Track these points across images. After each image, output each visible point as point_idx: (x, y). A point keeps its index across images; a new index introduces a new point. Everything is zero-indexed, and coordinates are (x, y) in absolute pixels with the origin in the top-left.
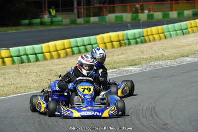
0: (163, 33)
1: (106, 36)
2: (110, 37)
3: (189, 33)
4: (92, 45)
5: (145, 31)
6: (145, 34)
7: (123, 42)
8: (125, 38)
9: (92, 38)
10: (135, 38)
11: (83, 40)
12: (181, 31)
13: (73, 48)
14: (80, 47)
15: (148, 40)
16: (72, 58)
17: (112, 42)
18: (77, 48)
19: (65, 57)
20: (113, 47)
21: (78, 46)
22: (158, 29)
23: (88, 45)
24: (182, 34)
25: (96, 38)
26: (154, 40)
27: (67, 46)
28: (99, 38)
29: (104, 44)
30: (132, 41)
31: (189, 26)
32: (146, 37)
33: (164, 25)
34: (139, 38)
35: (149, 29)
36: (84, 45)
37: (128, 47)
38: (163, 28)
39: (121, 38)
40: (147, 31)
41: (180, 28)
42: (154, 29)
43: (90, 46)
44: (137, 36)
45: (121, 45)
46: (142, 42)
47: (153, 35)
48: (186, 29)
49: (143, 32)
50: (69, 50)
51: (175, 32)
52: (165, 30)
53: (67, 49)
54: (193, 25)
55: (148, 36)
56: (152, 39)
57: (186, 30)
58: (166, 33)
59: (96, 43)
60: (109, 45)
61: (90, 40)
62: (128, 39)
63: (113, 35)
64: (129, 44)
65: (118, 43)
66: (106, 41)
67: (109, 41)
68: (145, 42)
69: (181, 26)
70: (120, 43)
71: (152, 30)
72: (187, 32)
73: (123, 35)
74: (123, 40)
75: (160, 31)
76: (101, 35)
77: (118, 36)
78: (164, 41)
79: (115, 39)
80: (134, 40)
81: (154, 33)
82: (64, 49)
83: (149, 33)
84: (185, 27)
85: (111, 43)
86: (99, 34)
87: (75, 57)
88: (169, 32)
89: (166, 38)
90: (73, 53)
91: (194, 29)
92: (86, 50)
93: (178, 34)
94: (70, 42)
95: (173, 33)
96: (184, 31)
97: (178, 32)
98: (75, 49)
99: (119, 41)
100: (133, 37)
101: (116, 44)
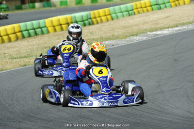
0: (110, 15)
1: (55, 19)
2: (59, 20)
3: (135, 14)
4: (41, 28)
5: (92, 13)
6: (92, 16)
8: (74, 21)
9: (41, 21)
10: (83, 21)
11: (33, 24)
12: (127, 12)
14: (30, 31)
15: (95, 22)
16: (23, 41)
17: (61, 25)
18: (27, 32)
19: (16, 41)
20: (62, 29)
21: (28, 30)
22: (105, 11)
23: (38, 28)
24: (128, 15)
25: (45, 22)
26: (102, 21)
27: (17, 30)
28: (47, 21)
29: (53, 27)
31: (134, 7)
32: (94, 20)
33: (110, 7)
34: (87, 20)
35: (96, 11)
36: (34, 29)
38: (109, 11)
39: (69, 21)
40: (94, 13)
41: (125, 10)
42: (101, 11)
43: (39, 30)
44: (85, 18)
46: (90, 24)
47: (100, 17)
48: (132, 10)
49: (90, 14)
51: (121, 14)
52: (112, 12)
53: (17, 34)
54: (139, 6)
55: (95, 18)
56: (99, 21)
57: (132, 11)
59: (45, 27)
60: (58, 28)
61: (39, 23)
62: (77, 22)
63: (62, 18)
66: (55, 24)
67: (58, 24)
68: (93, 24)
69: (127, 7)
71: (99, 13)
72: (133, 13)
73: (71, 18)
75: (107, 13)
76: (50, 19)
77: (67, 19)
78: (111, 22)
79: (65, 22)
80: (82, 23)
81: (101, 15)
82: (15, 33)
83: (97, 16)
86: (47, 18)
88: (115, 13)
89: (112, 19)
90: (23, 37)
91: (139, 9)
92: (36, 34)
93: (125, 15)
94: (20, 27)
95: (119, 14)
96: (130, 12)
97: (124, 13)
98: (25, 33)
99: (68, 23)
100: (81, 20)
101: (64, 27)
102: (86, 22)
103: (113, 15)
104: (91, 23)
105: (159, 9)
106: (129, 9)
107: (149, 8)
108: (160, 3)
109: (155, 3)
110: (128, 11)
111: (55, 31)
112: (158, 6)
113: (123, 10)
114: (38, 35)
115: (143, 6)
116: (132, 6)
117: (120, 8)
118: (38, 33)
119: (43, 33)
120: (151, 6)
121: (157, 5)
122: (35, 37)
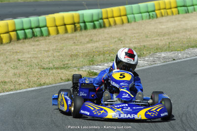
0: (126, 15)
1: (58, 16)
2: (63, 18)
3: (157, 17)
4: (40, 28)
5: (104, 11)
6: (104, 16)
7: (78, 25)
8: (81, 21)
9: (41, 18)
10: (92, 21)
11: (30, 22)
12: (148, 14)
13: (18, 32)
14: (27, 31)
15: (107, 25)
17: (65, 25)
18: (23, 31)
20: (66, 31)
21: (24, 29)
22: (120, 10)
23: (37, 27)
24: (148, 17)
25: (46, 20)
26: (115, 23)
27: (11, 29)
28: (49, 18)
29: (55, 28)
30: (89, 25)
31: (157, 8)
32: (105, 20)
34: (97, 21)
35: (109, 9)
36: (31, 28)
37: (84, 33)
38: (125, 9)
39: (76, 20)
40: (107, 12)
41: (146, 10)
42: (115, 9)
43: (38, 29)
44: (95, 18)
45: (75, 30)
46: (101, 27)
47: (113, 17)
48: (154, 11)
49: (102, 13)
50: (13, 34)
51: (140, 14)
52: (128, 12)
53: (11, 33)
54: (162, 7)
55: (107, 18)
56: (112, 23)
57: (153, 13)
58: (128, 16)
59: (46, 26)
60: (61, 29)
61: (38, 21)
62: (84, 22)
63: (67, 16)
64: (85, 28)
65: (73, 26)
66: (57, 24)
67: (61, 23)
68: (104, 27)
69: (147, 7)
70: (75, 26)
71: (112, 11)
72: (154, 15)
73: (79, 16)
74: (79, 23)
75: (122, 13)
77: (73, 17)
78: (127, 26)
79: (70, 21)
80: (92, 24)
81: (115, 14)
82: (8, 32)
83: (110, 15)
84: (152, 9)
85: (63, 26)
87: (19, 45)
88: (133, 14)
89: (128, 22)
90: (18, 39)
91: (162, 11)
92: (34, 35)
93: (144, 18)
94: (14, 24)
95: (137, 16)
96: (151, 14)
97: (144, 15)
98: (20, 33)
99: (74, 24)
100: (90, 19)
101: (69, 27)
102: (96, 23)
104: (102, 26)
105: (186, 13)
106: (150, 9)
107: (174, 10)
108: (188, 4)
109: (182, 4)
110: (148, 12)
111: (58, 32)
112: (186, 8)
113: (142, 10)
114: (37, 36)
115: (168, 7)
116: (154, 6)
117: (139, 7)
118: (35, 34)
119: (42, 35)
120: (176, 7)
121: (184, 6)
122: (32, 39)
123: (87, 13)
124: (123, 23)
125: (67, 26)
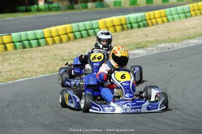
0: (166, 16)
1: (108, 20)
2: (112, 21)
3: (192, 16)
4: (94, 29)
5: (147, 14)
6: (147, 18)
7: (125, 26)
8: (128, 22)
9: (94, 22)
10: (137, 22)
11: (85, 25)
12: (184, 14)
14: (82, 32)
15: (150, 24)
16: (75, 43)
17: (114, 26)
18: (79, 33)
19: (67, 42)
20: (115, 31)
21: (80, 31)
22: (160, 13)
23: (91, 29)
24: (184, 17)
25: (98, 23)
26: (157, 23)
27: (69, 31)
28: (101, 22)
30: (135, 25)
31: (191, 9)
32: (149, 21)
33: (166, 8)
34: (142, 22)
35: (151, 13)
36: (87, 30)
37: (130, 31)
38: (165, 12)
39: (123, 22)
40: (150, 15)
41: (182, 12)
42: (157, 12)
43: (92, 30)
44: (139, 20)
45: (123, 29)
46: (144, 26)
47: (155, 18)
48: (189, 12)
49: (145, 16)
50: (71, 35)
51: (178, 15)
52: (167, 14)
53: (69, 34)
54: (196, 8)
55: (150, 19)
56: (154, 23)
57: (189, 13)
59: (98, 28)
60: (111, 29)
61: (92, 24)
62: (131, 23)
63: (116, 19)
64: (132, 28)
65: (121, 27)
66: (108, 25)
67: (111, 25)
68: (148, 25)
69: (183, 9)
70: (123, 27)
71: (154, 14)
72: (190, 16)
73: (126, 19)
75: (163, 15)
76: (103, 20)
77: (121, 20)
78: (166, 24)
79: (119, 23)
80: (137, 24)
81: (157, 16)
82: (66, 34)
83: (152, 17)
85: (113, 28)
86: (101, 18)
87: (78, 42)
88: (172, 15)
89: (168, 21)
90: (75, 38)
91: (196, 11)
92: (88, 35)
93: (181, 17)
94: (72, 27)
95: (175, 16)
96: (187, 14)
97: (181, 15)
98: (77, 34)
99: (122, 25)
100: (135, 21)
101: (118, 28)
102: (141, 23)
103: (169, 17)
104: (146, 25)
106: (186, 11)
110: (184, 13)
113: (179, 12)
114: (91, 36)
115: (201, 8)
116: (189, 8)
117: (177, 10)
118: (90, 34)
122: (88, 38)
123: (133, 16)
124: (163, 22)
125: (116, 27)
